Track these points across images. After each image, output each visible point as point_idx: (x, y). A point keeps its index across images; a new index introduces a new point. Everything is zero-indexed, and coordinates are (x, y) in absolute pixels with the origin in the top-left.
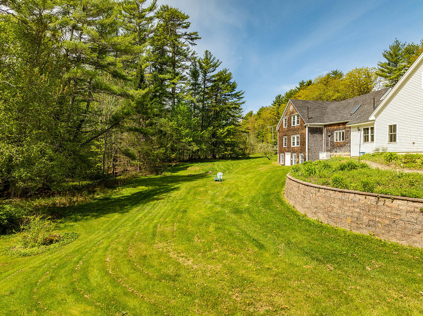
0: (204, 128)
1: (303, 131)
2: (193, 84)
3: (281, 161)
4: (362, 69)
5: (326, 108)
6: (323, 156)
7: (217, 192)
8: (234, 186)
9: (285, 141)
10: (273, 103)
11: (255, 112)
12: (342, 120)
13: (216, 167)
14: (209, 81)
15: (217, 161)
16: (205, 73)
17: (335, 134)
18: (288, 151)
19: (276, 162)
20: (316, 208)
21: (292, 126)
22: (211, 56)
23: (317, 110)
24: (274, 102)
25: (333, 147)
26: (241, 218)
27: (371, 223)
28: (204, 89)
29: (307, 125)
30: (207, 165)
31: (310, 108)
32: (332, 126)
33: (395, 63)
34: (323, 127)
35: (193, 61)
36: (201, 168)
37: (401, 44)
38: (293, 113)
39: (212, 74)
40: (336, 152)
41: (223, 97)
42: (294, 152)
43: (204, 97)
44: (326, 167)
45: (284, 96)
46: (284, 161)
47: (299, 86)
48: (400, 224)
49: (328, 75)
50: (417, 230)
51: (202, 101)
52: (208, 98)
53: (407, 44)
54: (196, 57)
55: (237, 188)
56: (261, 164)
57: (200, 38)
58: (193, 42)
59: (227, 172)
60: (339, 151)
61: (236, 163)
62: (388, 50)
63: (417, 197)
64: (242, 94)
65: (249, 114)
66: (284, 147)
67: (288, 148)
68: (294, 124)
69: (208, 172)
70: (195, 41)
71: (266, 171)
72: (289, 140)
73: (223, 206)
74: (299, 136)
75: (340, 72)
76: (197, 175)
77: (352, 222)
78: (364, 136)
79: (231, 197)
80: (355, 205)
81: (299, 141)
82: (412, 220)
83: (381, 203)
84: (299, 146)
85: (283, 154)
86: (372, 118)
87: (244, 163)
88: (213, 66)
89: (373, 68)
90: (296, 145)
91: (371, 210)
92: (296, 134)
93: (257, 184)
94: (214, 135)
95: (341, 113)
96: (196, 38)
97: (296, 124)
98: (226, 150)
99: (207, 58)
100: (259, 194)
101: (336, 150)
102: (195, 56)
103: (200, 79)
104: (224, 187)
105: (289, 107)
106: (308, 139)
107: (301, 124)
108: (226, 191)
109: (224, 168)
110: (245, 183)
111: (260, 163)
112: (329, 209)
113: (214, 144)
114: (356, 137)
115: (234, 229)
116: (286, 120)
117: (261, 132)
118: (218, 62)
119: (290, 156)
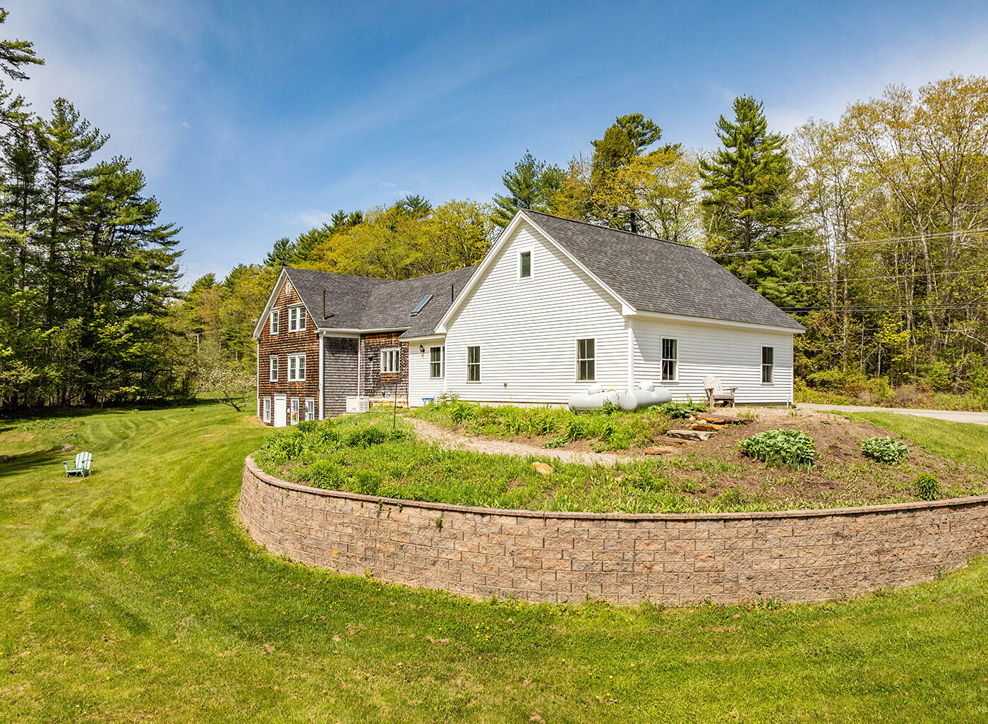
0: (54, 317)
1: (314, 347)
2: (15, 191)
3: (265, 414)
4: (466, 204)
5: (369, 293)
6: (355, 404)
7: (68, 507)
8: (120, 486)
9: (275, 367)
10: (267, 258)
11: (220, 278)
12: (397, 325)
13: (89, 431)
14: (72, 185)
15: (97, 413)
16: (58, 164)
17: (382, 354)
18: (281, 392)
19: (253, 417)
20: (282, 531)
21: (290, 331)
22: (75, 118)
23: (348, 297)
24: (269, 255)
25: (378, 384)
26: (112, 569)
27: (369, 553)
28: (56, 208)
29: (322, 333)
30: (60, 427)
31: (332, 293)
32: (377, 336)
33: (526, 202)
34: (359, 337)
35: (17, 125)
36: (40, 436)
37: (536, 163)
38: (291, 300)
39: (80, 167)
40: (384, 394)
41: (117, 234)
42: (294, 394)
43: (54, 229)
44: (326, 439)
45: (295, 243)
46: (273, 414)
47: (331, 224)
48: (410, 552)
49: (399, 206)
50: (432, 559)
51: (51, 243)
52: (68, 234)
53: (547, 166)
54: (26, 115)
55: (129, 491)
56: (213, 423)
57: (41, 63)
58: (16, 70)
59: (120, 445)
60: (389, 393)
61: (148, 419)
62: (514, 171)
63: (436, 500)
64: (175, 232)
65: (204, 281)
66: (271, 380)
67: (281, 383)
68: (294, 328)
69: (60, 448)
70: (23, 68)
71: (218, 442)
72: (283, 363)
73: (75, 542)
74: (305, 358)
75: (424, 201)
76: (24, 456)
77: (339, 554)
78: (432, 364)
79: (105, 517)
80: (346, 521)
81: (305, 368)
82: (427, 542)
83: (384, 515)
84: (304, 380)
85: (269, 398)
86: (440, 329)
87: (170, 419)
88: (83, 147)
89: (485, 204)
90: (297, 379)
91: (368, 529)
92: (298, 352)
93: (183, 479)
94: (88, 340)
95: (395, 309)
96: (26, 60)
97: (298, 329)
98: (127, 382)
99: (62, 121)
100: (182, 503)
101: (383, 391)
102: (21, 110)
103: (42, 178)
104: (93, 492)
105: (282, 285)
106: (324, 364)
107: (309, 329)
108: (94, 503)
109: (111, 434)
110: (153, 477)
111: (211, 419)
112: (303, 531)
113: (88, 366)
114: (419, 363)
115: (87, 597)
116: (275, 315)
117: (237, 332)
118: (97, 135)
119: (284, 403)
